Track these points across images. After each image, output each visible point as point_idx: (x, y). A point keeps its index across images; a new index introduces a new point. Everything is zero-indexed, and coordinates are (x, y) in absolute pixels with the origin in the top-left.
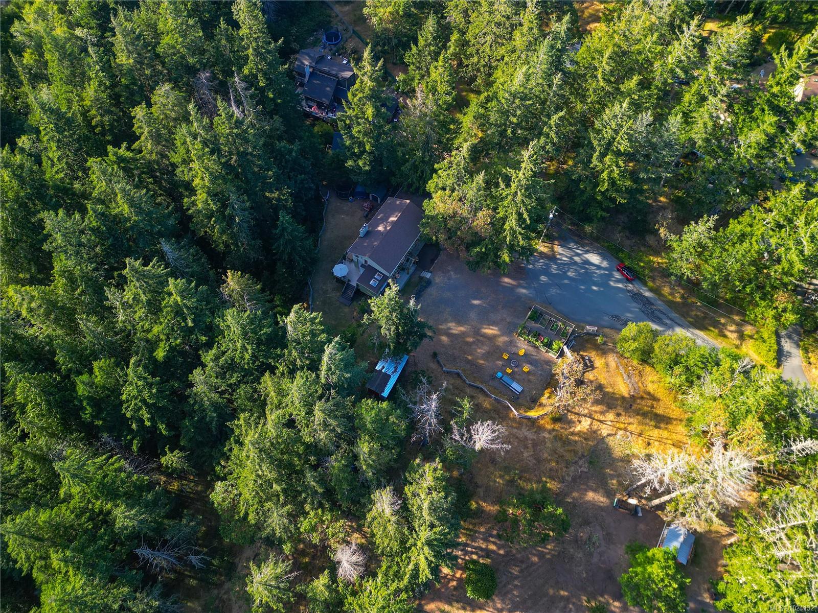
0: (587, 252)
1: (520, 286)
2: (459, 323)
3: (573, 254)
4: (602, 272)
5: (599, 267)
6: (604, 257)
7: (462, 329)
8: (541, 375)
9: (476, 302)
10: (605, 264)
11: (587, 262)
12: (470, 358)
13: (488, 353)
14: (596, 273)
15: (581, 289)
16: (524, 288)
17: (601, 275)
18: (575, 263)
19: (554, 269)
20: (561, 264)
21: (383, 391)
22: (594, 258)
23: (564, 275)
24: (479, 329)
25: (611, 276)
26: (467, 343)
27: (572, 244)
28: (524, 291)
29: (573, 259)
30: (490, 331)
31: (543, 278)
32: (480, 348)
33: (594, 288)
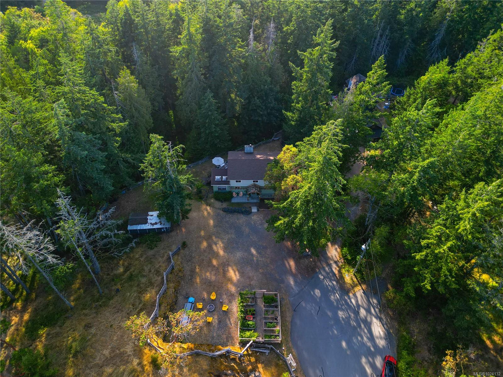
0: (377, 317)
1: (294, 276)
3: (365, 305)
4: (369, 344)
5: (372, 338)
6: (388, 336)
9: (253, 251)
10: (381, 343)
11: (368, 325)
12: (197, 270)
14: (362, 338)
15: (333, 332)
16: (295, 282)
17: (363, 344)
18: (357, 313)
19: (335, 297)
20: (346, 301)
21: (131, 225)
22: (378, 329)
23: (335, 309)
24: (228, 265)
25: (373, 355)
26: (210, 262)
27: (375, 301)
28: (292, 282)
29: (359, 309)
30: (233, 274)
31: (317, 292)
32: (211, 273)
33: (344, 344)
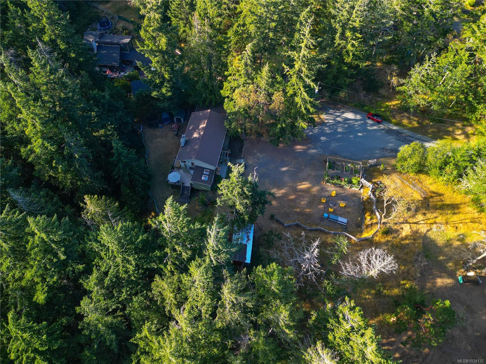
0: (343, 113)
1: (309, 148)
2: (279, 188)
3: (334, 117)
4: (359, 122)
5: (356, 120)
6: (356, 113)
7: (283, 191)
8: (354, 205)
9: (284, 169)
10: (358, 117)
11: (346, 119)
12: (298, 210)
13: (310, 202)
14: (356, 124)
15: (351, 137)
16: (313, 149)
17: (359, 125)
18: (339, 122)
19: (327, 130)
20: (331, 125)
21: (245, 259)
22: (350, 115)
23: (336, 132)
24: (295, 188)
25: (366, 123)
26: (292, 200)
27: (331, 111)
28: (314, 151)
29: (336, 120)
30: (304, 186)
31: (323, 138)
32: (302, 201)
33: (360, 134)
